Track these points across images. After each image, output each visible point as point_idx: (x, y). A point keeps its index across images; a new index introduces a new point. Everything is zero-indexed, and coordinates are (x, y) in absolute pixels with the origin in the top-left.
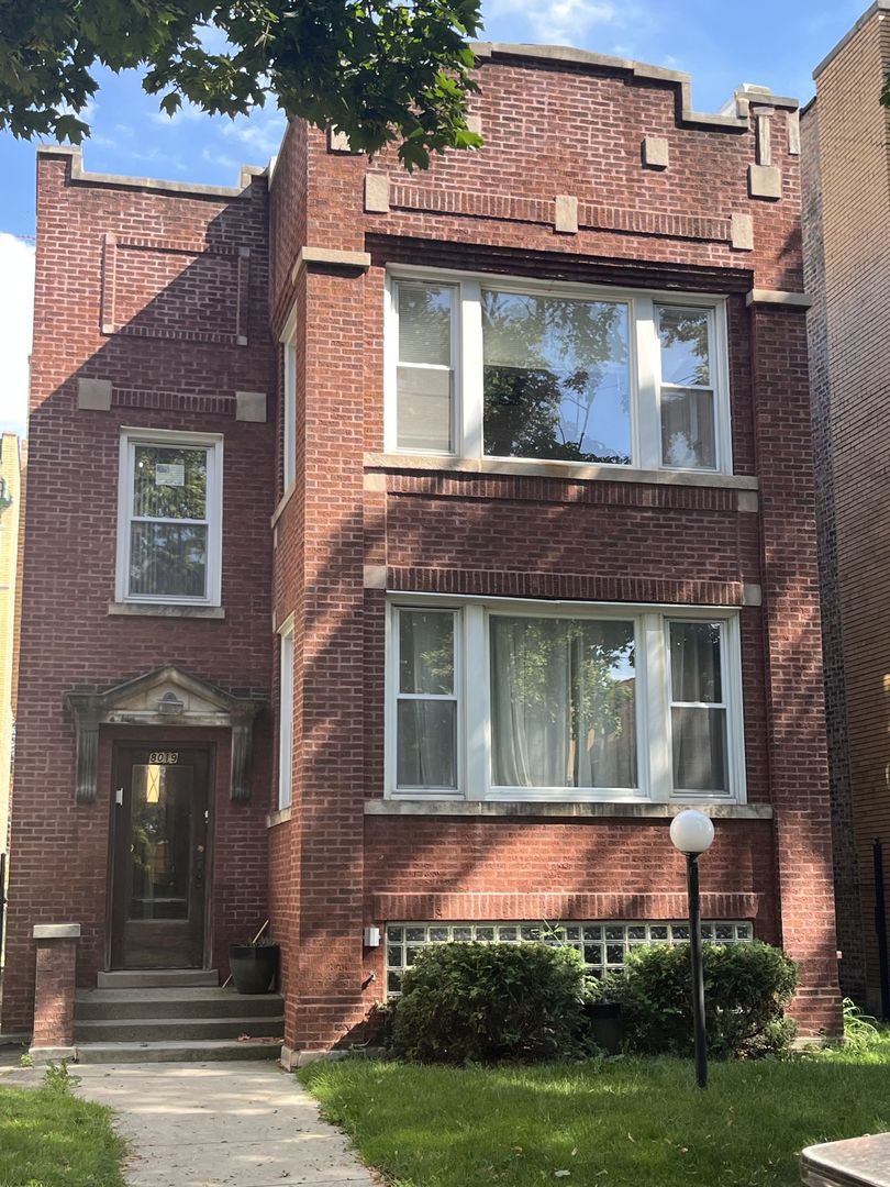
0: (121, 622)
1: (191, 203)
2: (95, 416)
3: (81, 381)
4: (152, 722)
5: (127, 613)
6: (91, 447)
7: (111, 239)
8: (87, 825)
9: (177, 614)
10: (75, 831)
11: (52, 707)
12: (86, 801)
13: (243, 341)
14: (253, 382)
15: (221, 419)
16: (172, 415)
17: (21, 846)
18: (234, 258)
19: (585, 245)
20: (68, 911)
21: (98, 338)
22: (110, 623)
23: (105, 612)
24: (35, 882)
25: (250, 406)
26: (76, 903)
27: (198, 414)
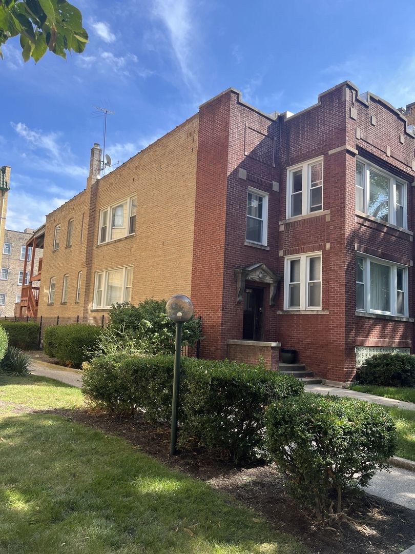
0: (246, 248)
1: (265, 119)
2: (242, 181)
3: (240, 169)
4: (257, 280)
5: (249, 245)
6: (241, 191)
7: (247, 125)
8: (239, 310)
9: (260, 247)
10: (236, 312)
11: (231, 272)
12: (239, 302)
13: (274, 166)
14: (275, 179)
15: (268, 188)
16: (259, 185)
17: (224, 315)
18: (273, 139)
19: (390, 161)
20: (235, 336)
21: (243, 156)
22: (244, 247)
23: (243, 244)
24: (227, 326)
25: (276, 186)
26: (236, 334)
27: (265, 186)
